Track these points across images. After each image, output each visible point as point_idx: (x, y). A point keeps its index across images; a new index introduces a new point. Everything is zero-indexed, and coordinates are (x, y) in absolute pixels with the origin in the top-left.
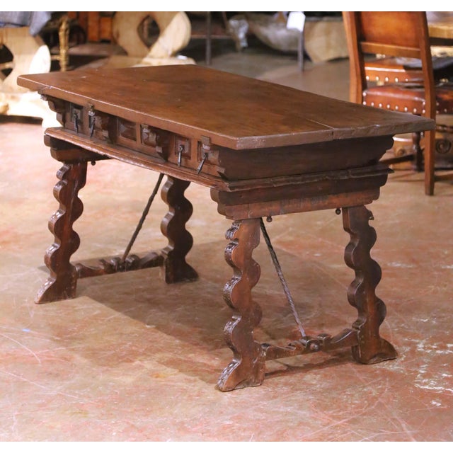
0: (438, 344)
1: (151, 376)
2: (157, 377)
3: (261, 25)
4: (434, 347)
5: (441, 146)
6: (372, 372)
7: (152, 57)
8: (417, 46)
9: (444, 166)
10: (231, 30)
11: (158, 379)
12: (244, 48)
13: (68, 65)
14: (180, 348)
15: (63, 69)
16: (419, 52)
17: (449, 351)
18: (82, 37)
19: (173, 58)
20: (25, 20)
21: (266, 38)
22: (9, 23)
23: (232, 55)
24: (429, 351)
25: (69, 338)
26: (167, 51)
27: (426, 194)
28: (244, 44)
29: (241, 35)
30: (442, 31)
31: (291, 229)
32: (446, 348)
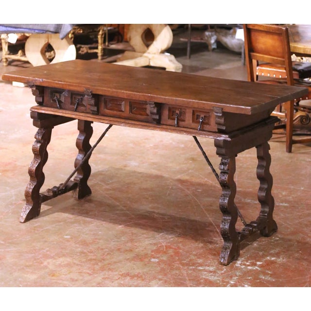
0: (251, 261)
1: (49, 275)
2: (53, 276)
3: (223, 36)
4: (248, 264)
5: (304, 120)
6: (198, 280)
7: (149, 53)
8: (283, 58)
9: (306, 133)
10: (206, 38)
11: (53, 278)
12: (214, 49)
13: (103, 56)
14: (78, 254)
15: (100, 58)
16: (284, 61)
17: (257, 268)
18: (120, 37)
19: (162, 54)
20: (57, 29)
21: (226, 43)
22: (48, 31)
23: (206, 53)
24: (243, 267)
25: (10, 243)
26: (158, 50)
27: (287, 151)
28: (214, 46)
29: (213, 41)
30: (300, 48)
31: (190, 171)
32: (255, 265)
